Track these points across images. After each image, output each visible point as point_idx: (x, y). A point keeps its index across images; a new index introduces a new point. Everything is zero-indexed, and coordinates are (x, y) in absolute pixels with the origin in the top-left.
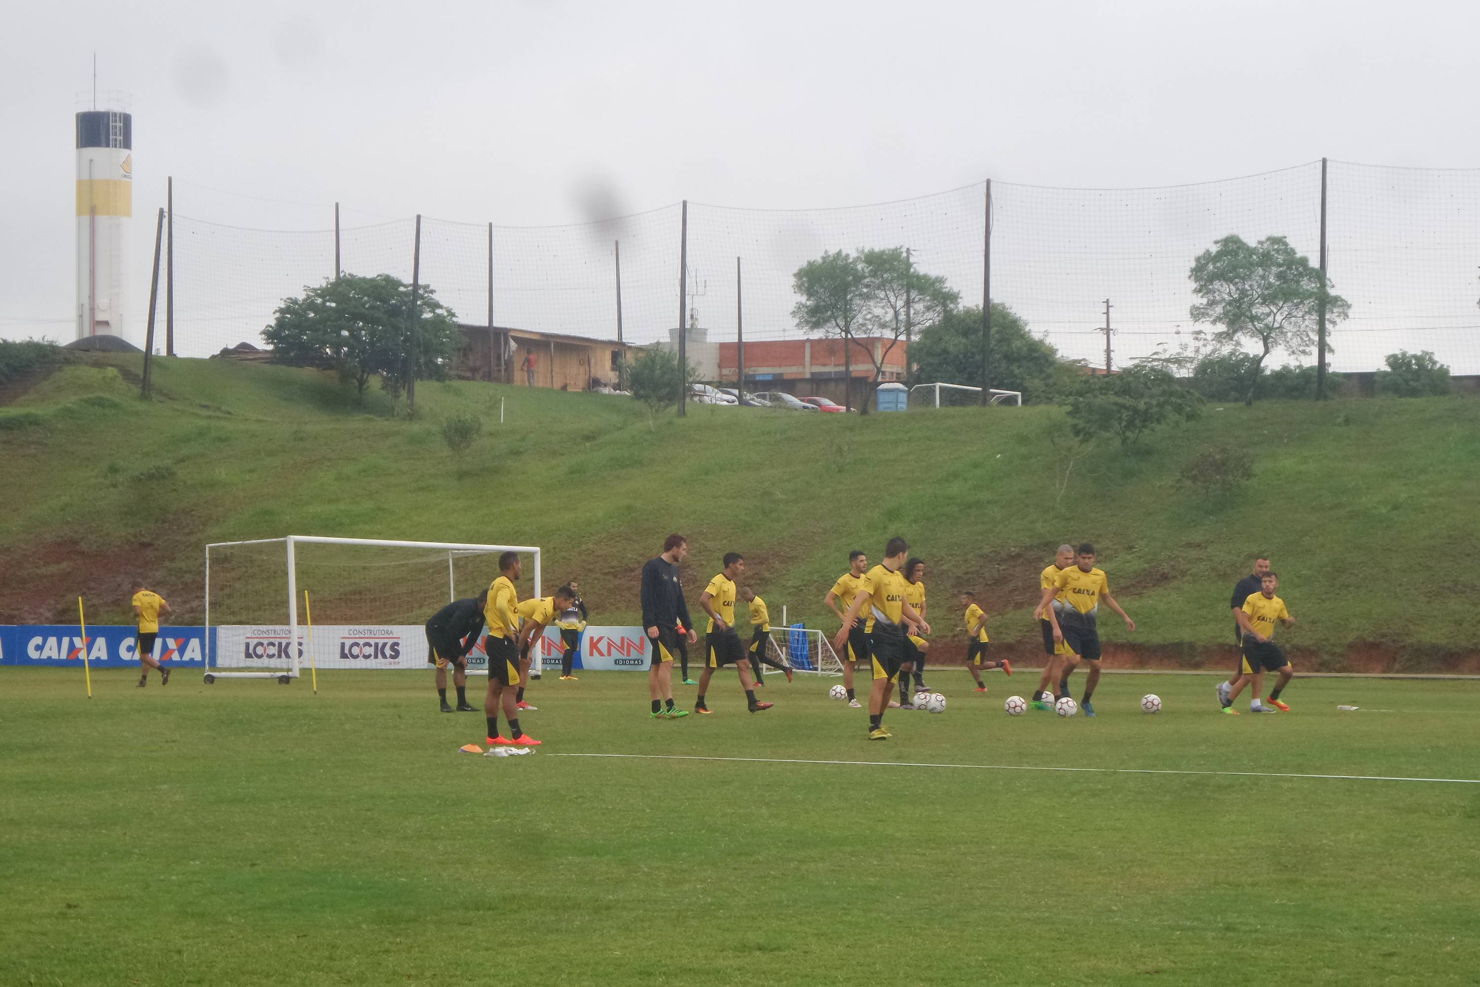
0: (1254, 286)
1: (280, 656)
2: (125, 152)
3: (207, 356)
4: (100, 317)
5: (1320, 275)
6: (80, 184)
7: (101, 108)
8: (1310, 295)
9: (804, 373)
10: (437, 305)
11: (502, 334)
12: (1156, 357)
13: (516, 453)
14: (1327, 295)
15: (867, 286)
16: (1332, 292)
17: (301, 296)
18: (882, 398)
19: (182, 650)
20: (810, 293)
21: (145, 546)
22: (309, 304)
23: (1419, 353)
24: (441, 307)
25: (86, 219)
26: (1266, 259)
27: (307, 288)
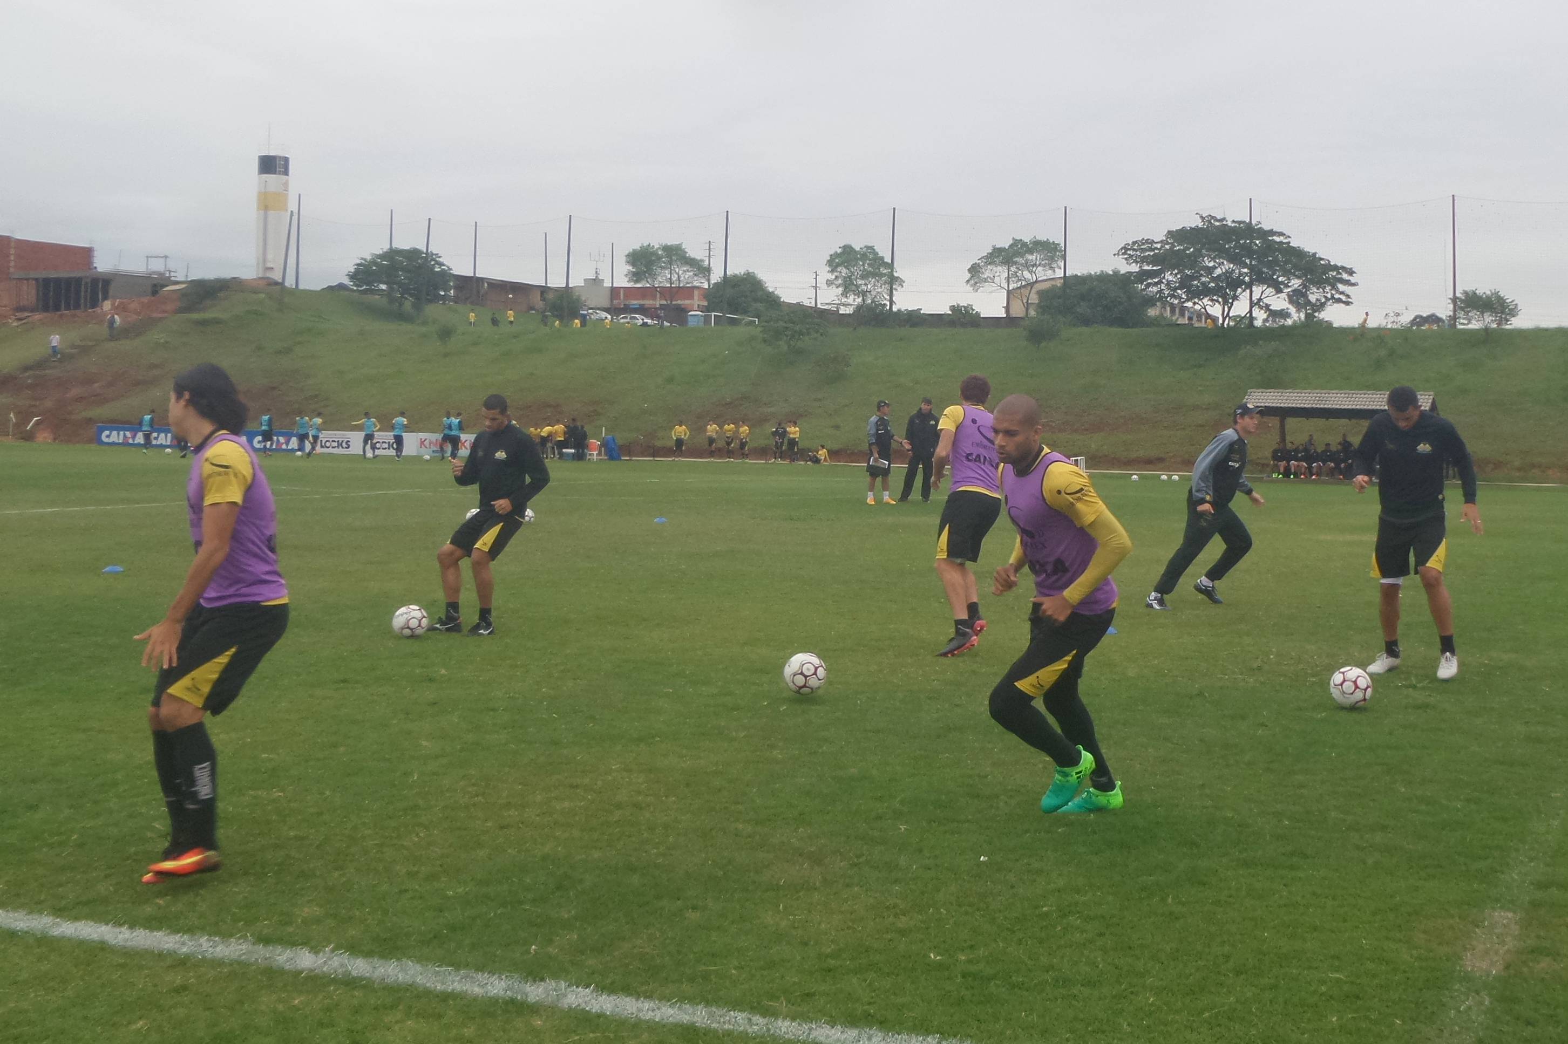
0: (858, 271)
1: (338, 447)
2: (284, 177)
3: (319, 288)
4: (269, 265)
5: (891, 266)
6: (260, 193)
7: (272, 154)
8: (885, 275)
9: (656, 305)
10: (441, 264)
11: (482, 280)
12: (833, 302)
13: (475, 344)
14: (893, 276)
15: (664, 262)
16: (896, 275)
17: (369, 258)
18: (690, 319)
19: (287, 443)
20: (633, 265)
21: (274, 388)
22: (373, 262)
23: (966, 305)
24: (444, 265)
25: (262, 212)
26: (864, 256)
27: (372, 255)
